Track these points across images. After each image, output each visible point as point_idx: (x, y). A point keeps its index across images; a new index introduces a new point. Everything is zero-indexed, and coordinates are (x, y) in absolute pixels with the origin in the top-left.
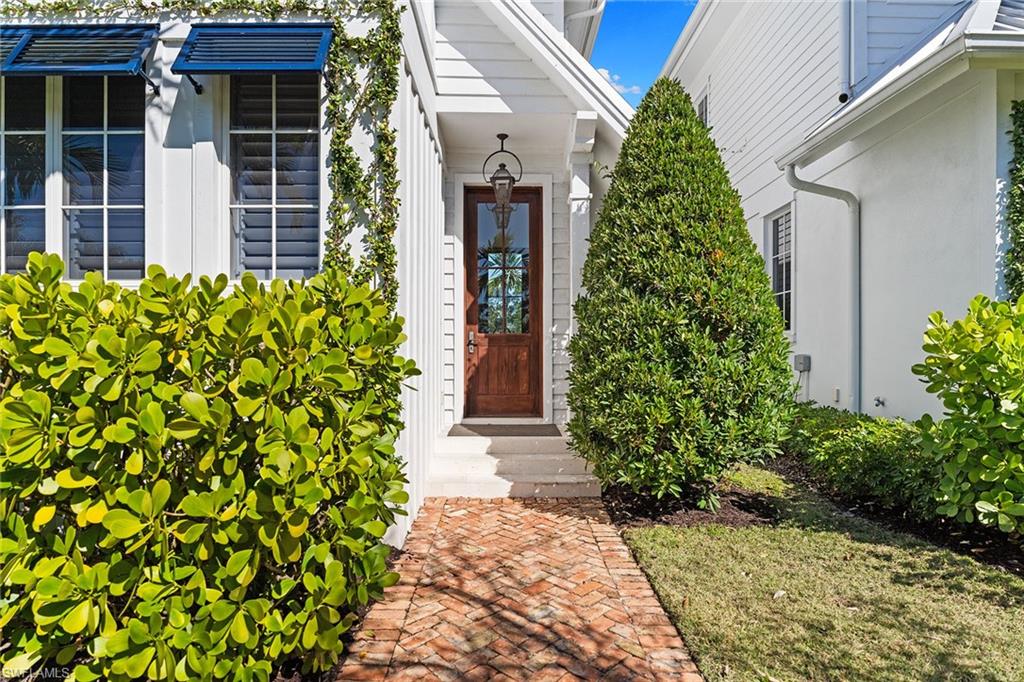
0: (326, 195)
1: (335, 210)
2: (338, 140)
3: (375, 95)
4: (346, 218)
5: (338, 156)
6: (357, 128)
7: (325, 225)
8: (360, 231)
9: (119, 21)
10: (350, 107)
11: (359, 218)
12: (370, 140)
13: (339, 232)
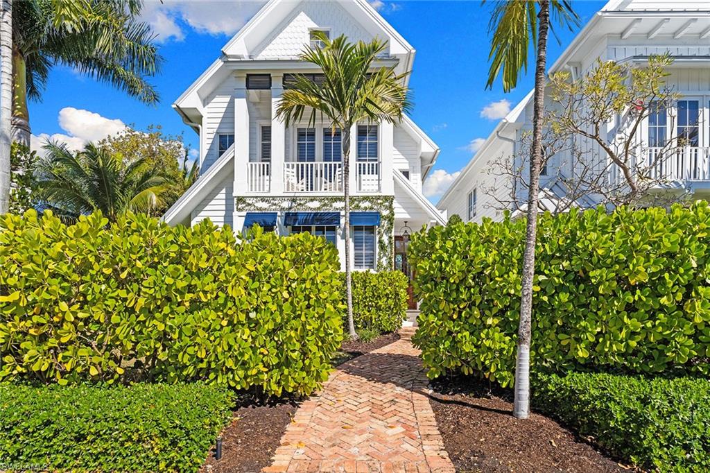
0: (378, 250)
1: (380, 254)
2: (380, 238)
3: (389, 228)
4: (382, 255)
5: (380, 242)
6: (384, 235)
7: (377, 257)
8: (385, 258)
9: (331, 211)
10: (383, 230)
11: (385, 255)
12: (387, 238)
13: (380, 258)
